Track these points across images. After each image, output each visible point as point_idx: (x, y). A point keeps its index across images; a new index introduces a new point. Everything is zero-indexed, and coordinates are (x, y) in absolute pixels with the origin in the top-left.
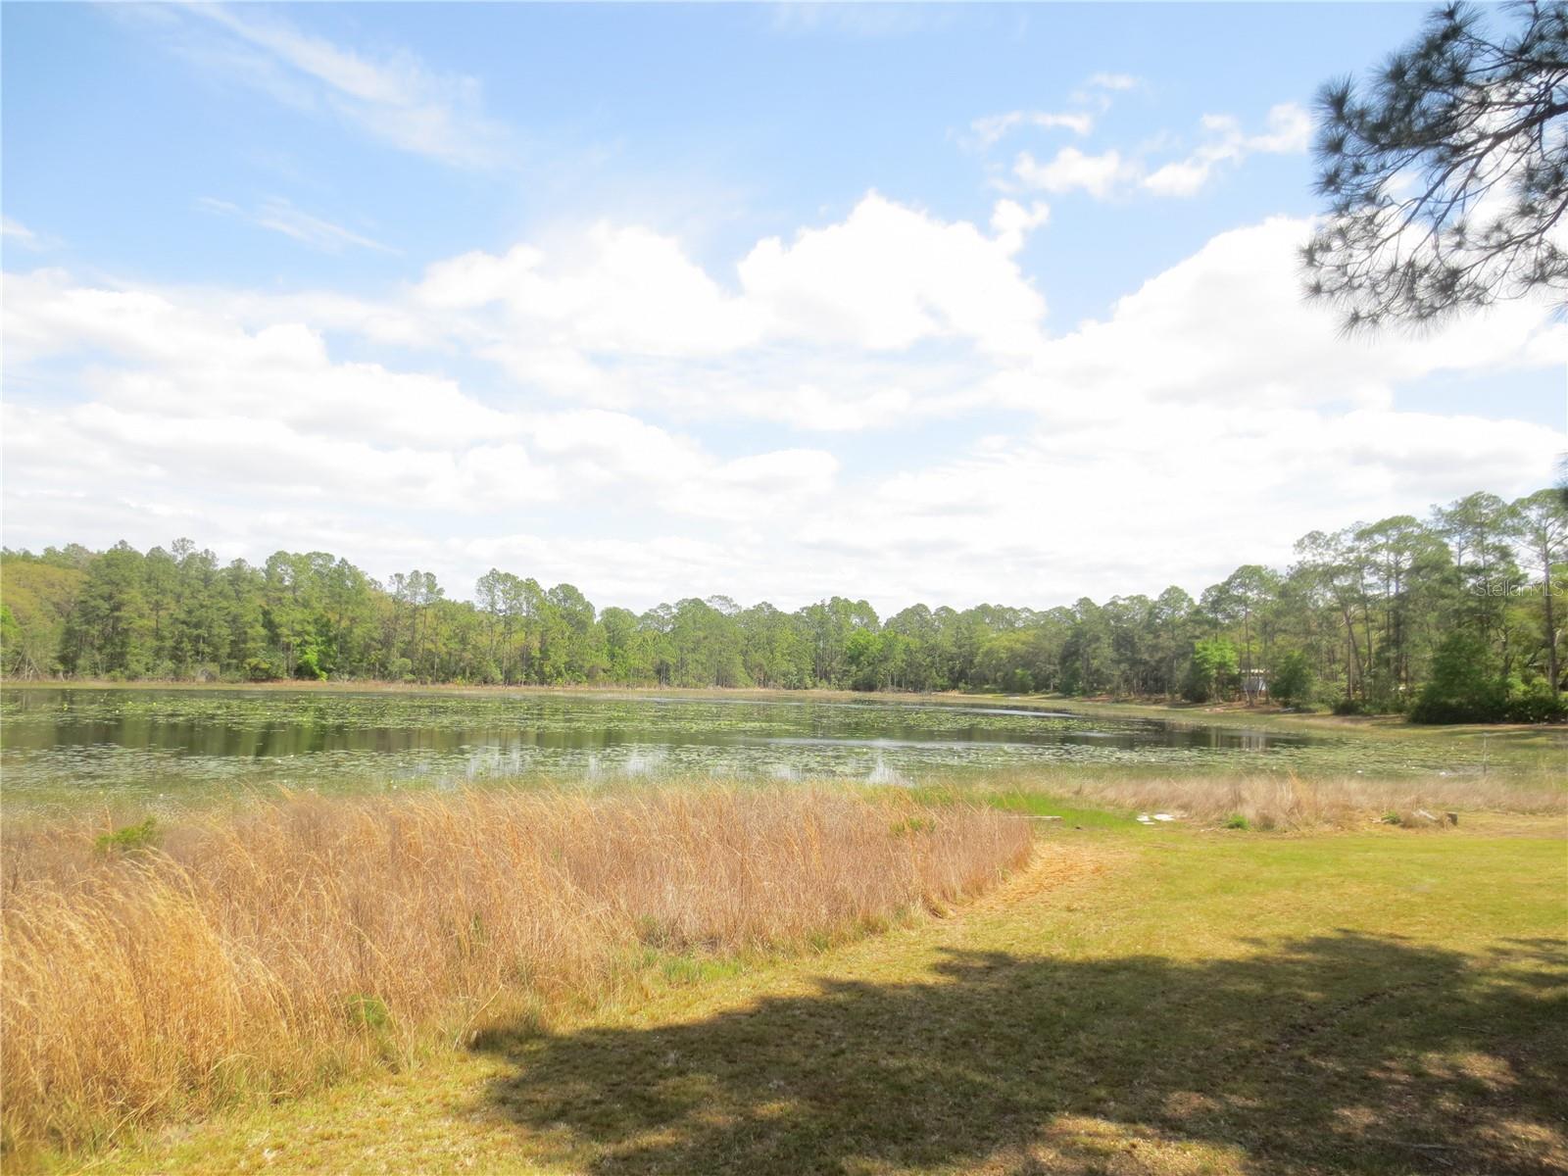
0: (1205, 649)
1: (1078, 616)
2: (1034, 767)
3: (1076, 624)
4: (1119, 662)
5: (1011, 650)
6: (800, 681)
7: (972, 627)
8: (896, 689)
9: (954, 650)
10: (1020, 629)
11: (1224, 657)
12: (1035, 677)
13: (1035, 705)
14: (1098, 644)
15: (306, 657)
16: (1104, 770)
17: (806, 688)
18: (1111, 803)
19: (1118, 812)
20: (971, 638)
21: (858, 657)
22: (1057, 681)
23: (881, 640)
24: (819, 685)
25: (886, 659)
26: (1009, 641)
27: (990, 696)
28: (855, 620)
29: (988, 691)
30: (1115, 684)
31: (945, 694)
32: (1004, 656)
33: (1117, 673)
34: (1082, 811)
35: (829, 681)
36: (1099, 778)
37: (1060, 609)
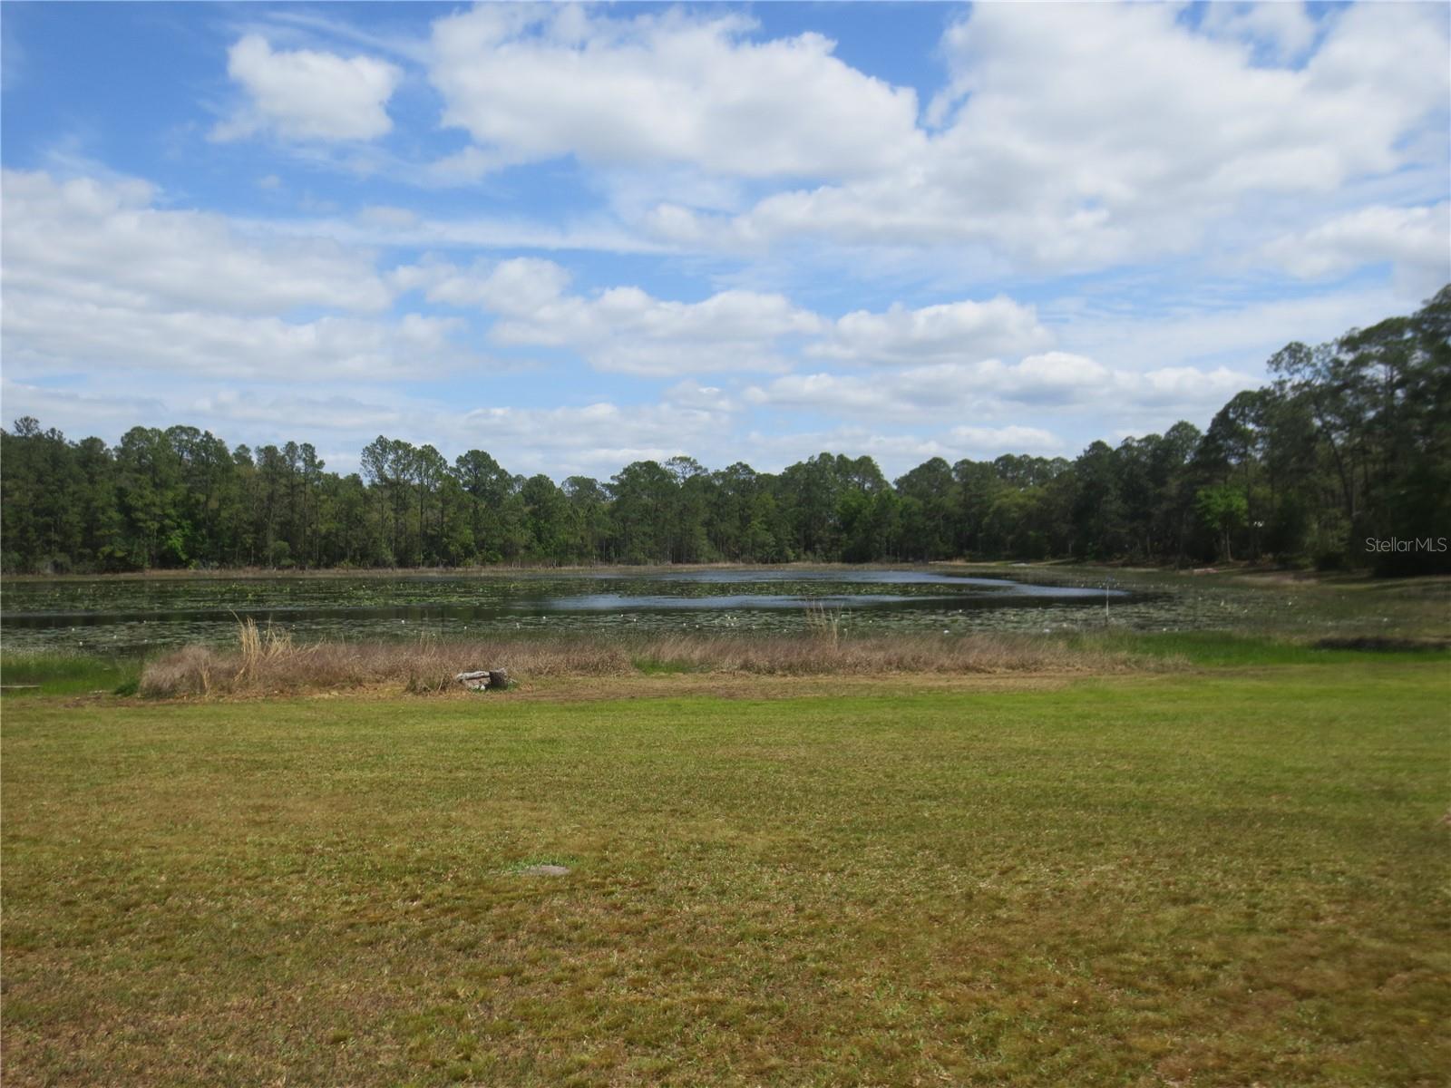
0: (1208, 497)
1: (1090, 464)
4: (1128, 518)
5: (1021, 507)
6: (780, 553)
7: (982, 482)
9: (961, 511)
11: (1230, 505)
14: (1107, 497)
15: (170, 542)
17: (787, 562)
20: (981, 496)
21: (850, 523)
24: (804, 557)
25: (881, 523)
26: (1023, 497)
32: (1015, 515)
35: (815, 553)
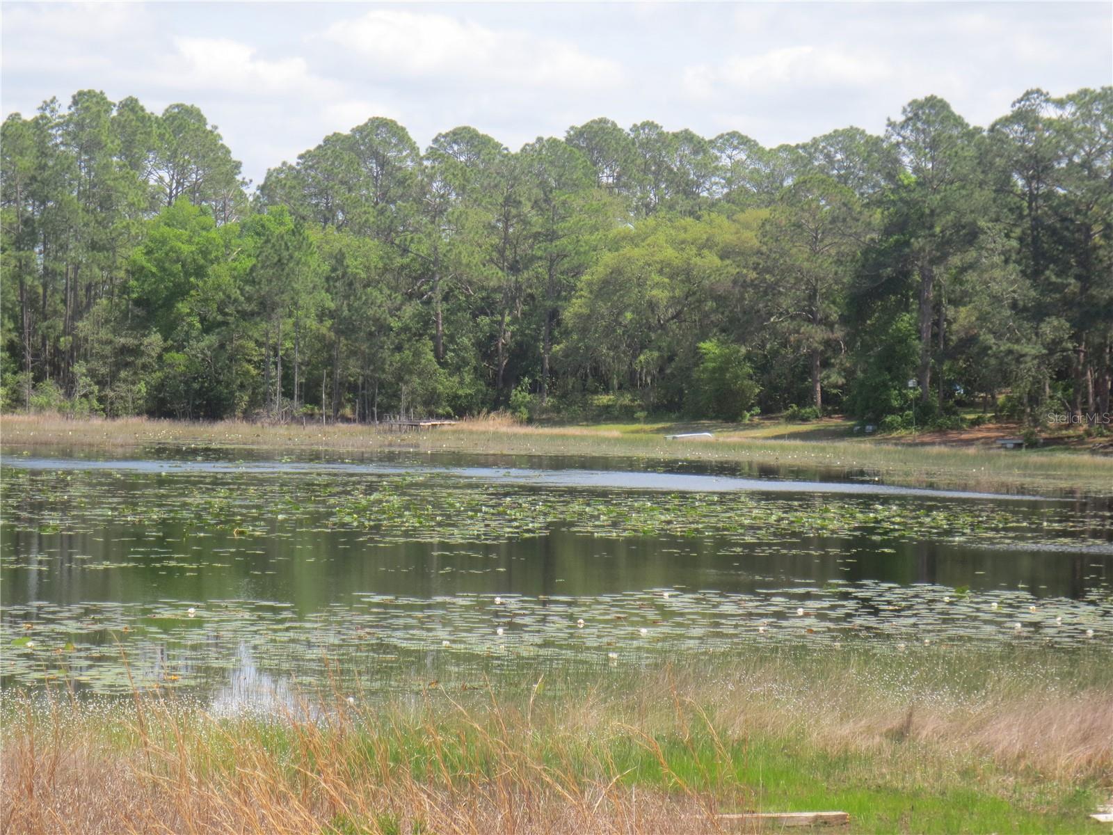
1: (907, 159)
2: (758, 656)
3: (899, 187)
4: (1038, 313)
5: (684, 274)
7: (558, 197)
8: (300, 409)
9: (496, 276)
10: (713, 205)
12: (763, 367)
13: (759, 457)
14: (972, 254)
16: (987, 660)
18: (1006, 766)
19: (1031, 794)
20: (551, 236)
21: (169, 303)
22: (837, 378)
23: (249, 242)
24: (34, 399)
25: (265, 308)
26: (680, 245)
27: (612, 431)
28: (159, 176)
29: (606, 415)
30: (1025, 386)
31: (464, 425)
32: (660, 295)
33: (1031, 349)
34: (915, 795)
35: (68, 385)
36: (971, 686)
37: (848, 138)
